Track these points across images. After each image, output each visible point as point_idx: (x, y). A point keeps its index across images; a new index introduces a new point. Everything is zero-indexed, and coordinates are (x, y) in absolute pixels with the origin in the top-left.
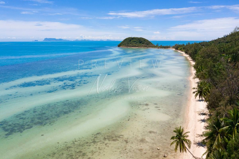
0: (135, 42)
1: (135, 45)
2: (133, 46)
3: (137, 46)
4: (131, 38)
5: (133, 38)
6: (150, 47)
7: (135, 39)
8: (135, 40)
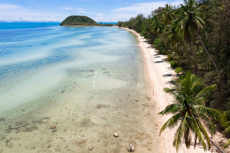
0: (78, 20)
1: (78, 23)
2: (76, 25)
3: (81, 25)
4: (74, 16)
5: (76, 17)
6: (93, 25)
7: (78, 17)
8: (78, 19)
